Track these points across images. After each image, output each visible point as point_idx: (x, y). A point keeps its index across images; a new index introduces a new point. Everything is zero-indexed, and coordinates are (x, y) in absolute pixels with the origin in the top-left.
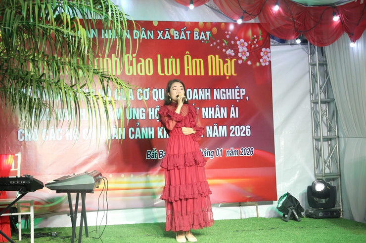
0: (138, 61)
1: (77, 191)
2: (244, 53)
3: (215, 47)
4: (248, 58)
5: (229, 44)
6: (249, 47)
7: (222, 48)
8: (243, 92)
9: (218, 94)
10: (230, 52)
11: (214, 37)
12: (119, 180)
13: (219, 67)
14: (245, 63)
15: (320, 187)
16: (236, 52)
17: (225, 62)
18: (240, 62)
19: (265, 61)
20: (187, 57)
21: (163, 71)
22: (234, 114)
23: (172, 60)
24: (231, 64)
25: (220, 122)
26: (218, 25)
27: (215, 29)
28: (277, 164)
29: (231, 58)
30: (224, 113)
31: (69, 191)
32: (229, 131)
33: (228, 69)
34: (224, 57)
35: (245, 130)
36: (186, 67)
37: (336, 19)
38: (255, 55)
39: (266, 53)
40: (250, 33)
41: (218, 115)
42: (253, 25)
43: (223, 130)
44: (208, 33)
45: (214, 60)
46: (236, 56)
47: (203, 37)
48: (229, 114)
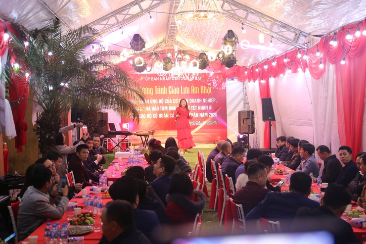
0: (174, 89)
1: (145, 136)
2: (215, 85)
3: (203, 83)
4: (217, 87)
5: (209, 81)
6: (217, 82)
7: (206, 83)
8: (214, 99)
9: (205, 101)
10: (209, 84)
11: (203, 79)
12: (166, 132)
13: (204, 90)
14: (215, 88)
15: (241, 136)
16: (212, 84)
17: (207, 88)
18: (214, 88)
19: (224, 87)
20: (193, 87)
21: (183, 92)
22: (211, 108)
23: (186, 88)
24: (210, 89)
25: (205, 111)
26: (205, 74)
27: (204, 76)
28: (228, 128)
29: (210, 86)
30: (206, 108)
31: (141, 136)
32: (208, 115)
33: (209, 91)
34: (207, 86)
35: (215, 115)
36: (192, 91)
37: (246, 72)
38: (220, 85)
39: (224, 85)
40: (218, 77)
41: (204, 109)
42: (219, 74)
43: (206, 114)
44: (201, 77)
45: (203, 88)
46: (212, 86)
47: (199, 79)
48: (208, 108)
